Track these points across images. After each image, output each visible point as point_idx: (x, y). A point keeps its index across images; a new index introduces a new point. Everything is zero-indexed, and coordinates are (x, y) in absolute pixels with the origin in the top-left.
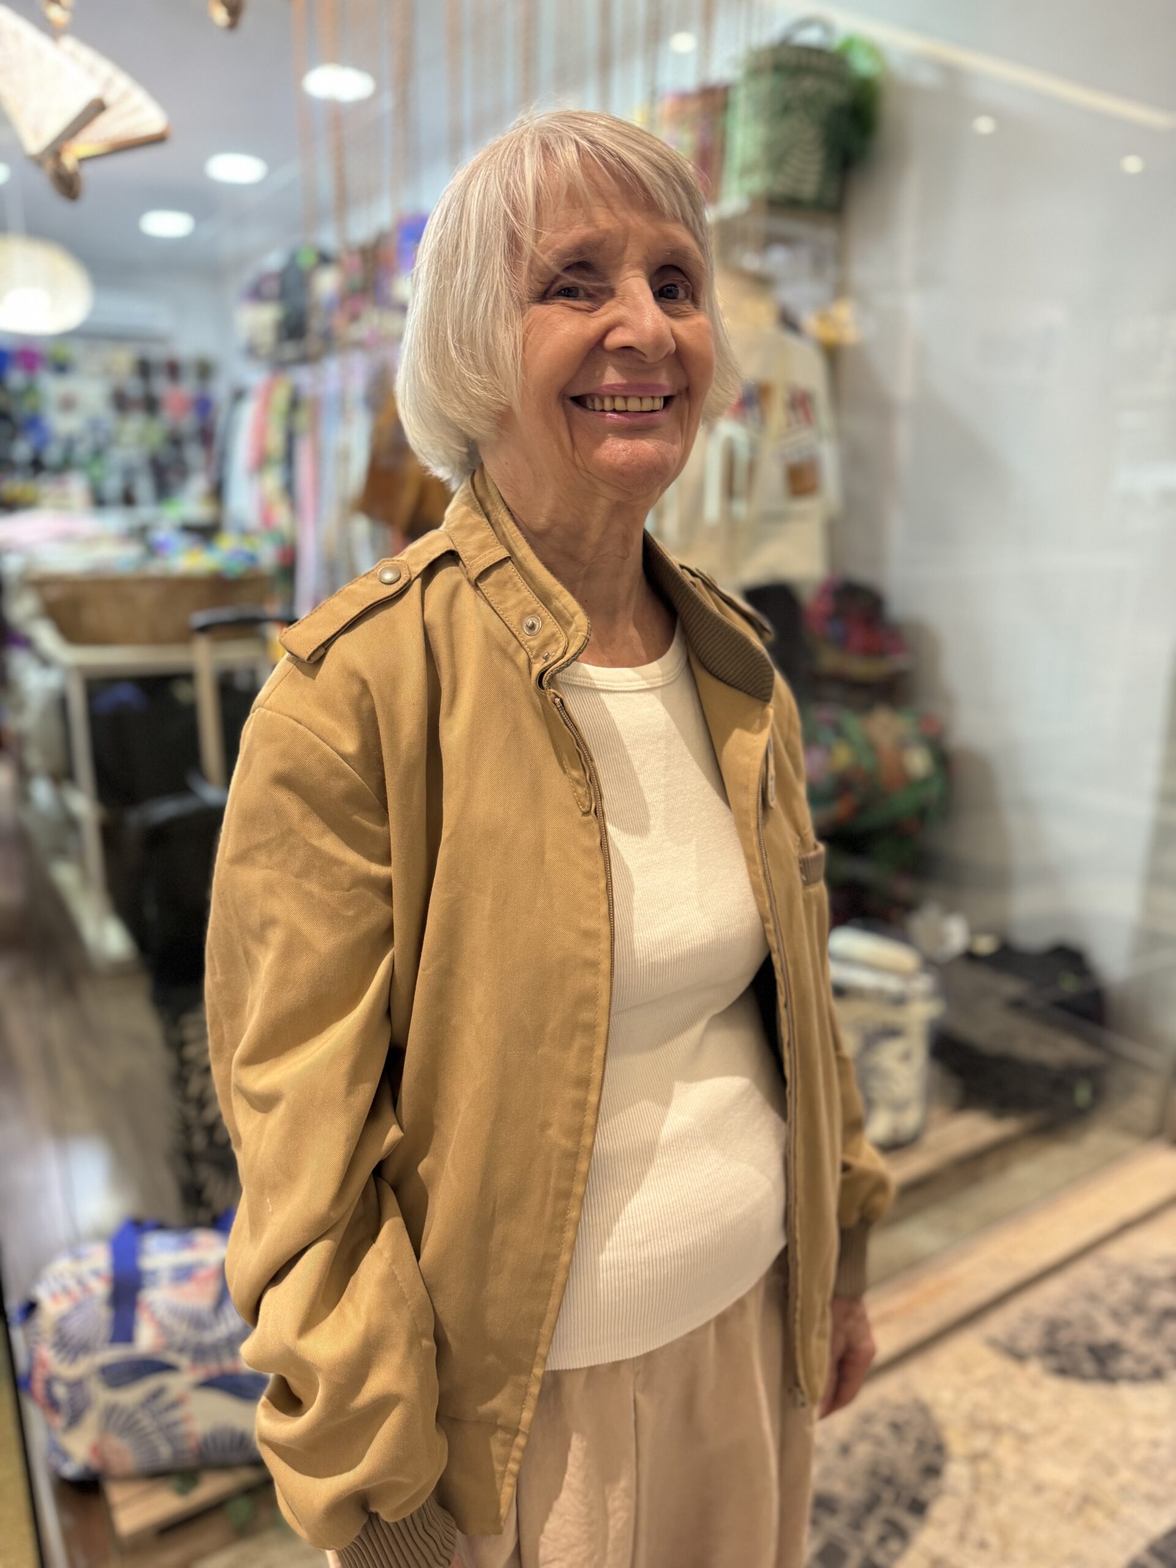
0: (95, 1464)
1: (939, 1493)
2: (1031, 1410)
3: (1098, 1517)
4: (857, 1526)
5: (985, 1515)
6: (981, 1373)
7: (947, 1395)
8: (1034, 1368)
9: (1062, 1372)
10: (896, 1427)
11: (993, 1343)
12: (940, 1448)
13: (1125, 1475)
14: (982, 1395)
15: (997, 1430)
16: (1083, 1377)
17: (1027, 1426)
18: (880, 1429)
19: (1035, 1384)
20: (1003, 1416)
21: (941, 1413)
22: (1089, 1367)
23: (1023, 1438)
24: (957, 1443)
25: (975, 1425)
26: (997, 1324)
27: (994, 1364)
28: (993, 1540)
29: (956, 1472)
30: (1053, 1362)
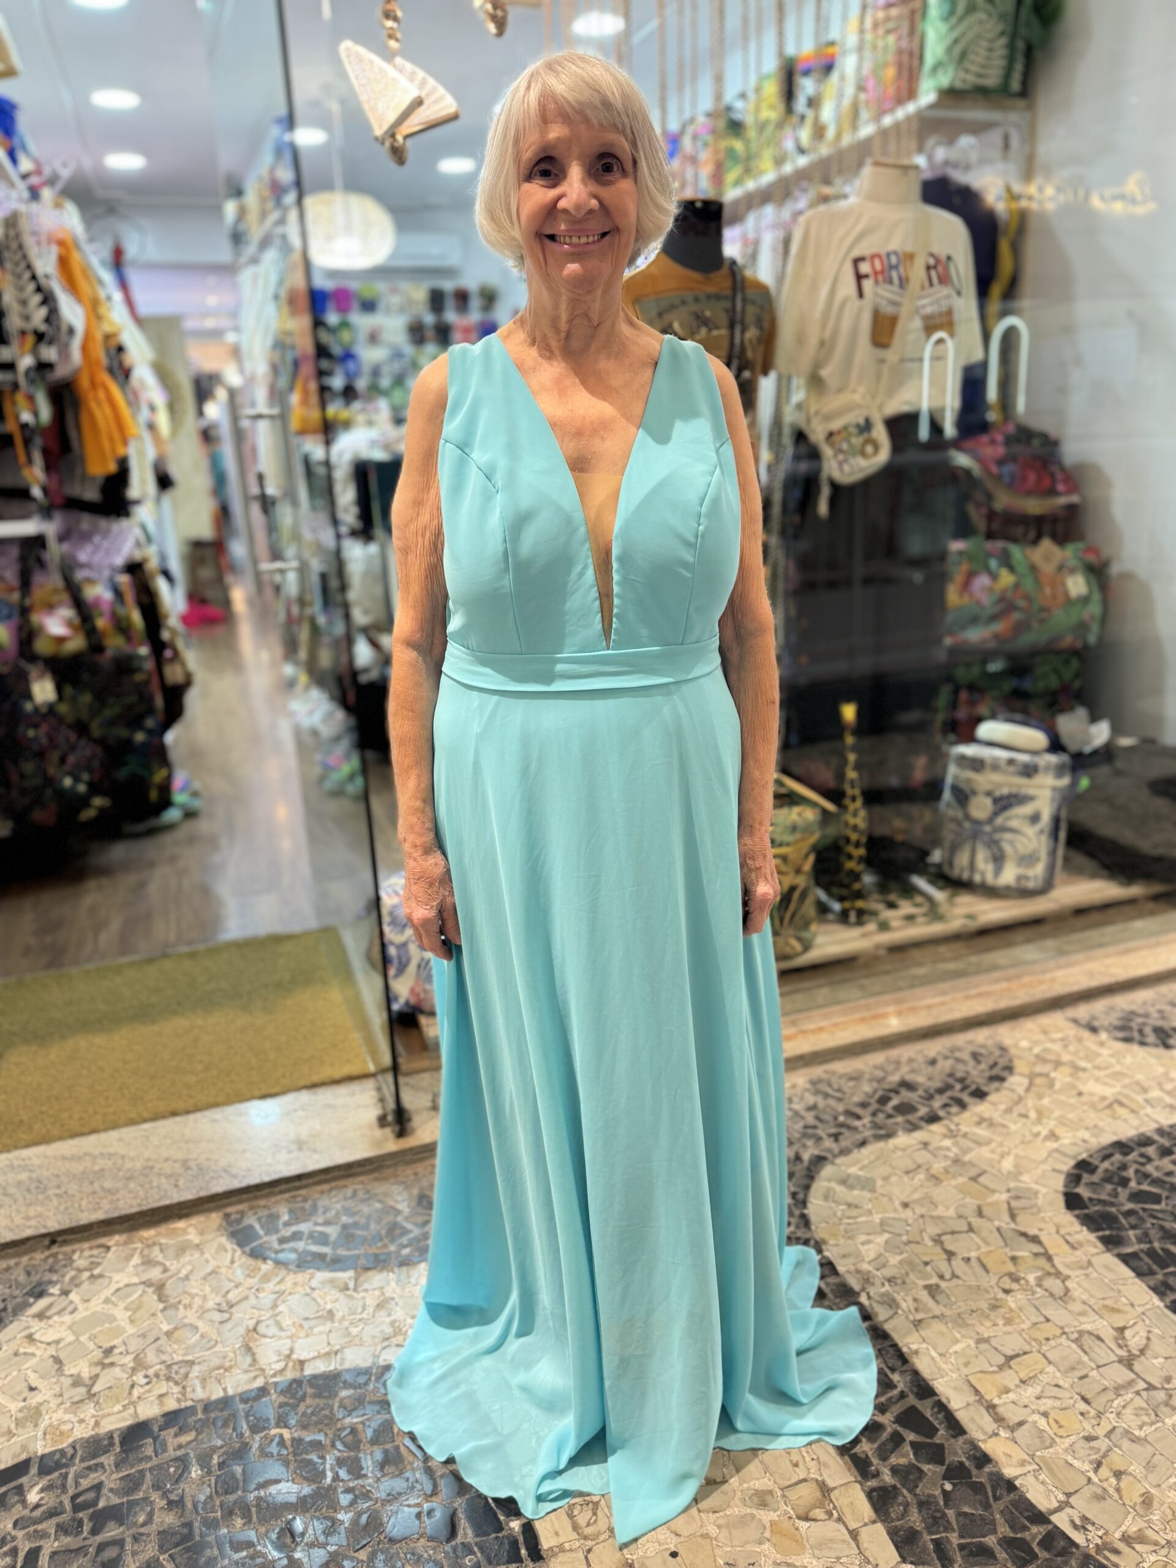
0: (413, 1001)
1: (998, 1090)
2: (1091, 1056)
3: (1121, 1111)
4: (930, 1097)
5: (1030, 1103)
6: (1058, 1035)
7: (1024, 1044)
8: (1104, 1036)
9: (1127, 1040)
10: (976, 1056)
11: (1075, 1021)
12: (1009, 1069)
13: (1155, 1093)
14: (1057, 1047)
15: (1058, 1064)
16: (1143, 1044)
17: (1083, 1064)
18: (966, 1056)
19: (1102, 1044)
20: (1065, 1058)
21: (1013, 1051)
22: (1151, 1038)
23: (1076, 1069)
24: (1020, 1066)
25: (1041, 1059)
26: (1082, 1011)
27: (1071, 1031)
28: (1033, 1115)
29: (1017, 1082)
30: (1120, 1035)
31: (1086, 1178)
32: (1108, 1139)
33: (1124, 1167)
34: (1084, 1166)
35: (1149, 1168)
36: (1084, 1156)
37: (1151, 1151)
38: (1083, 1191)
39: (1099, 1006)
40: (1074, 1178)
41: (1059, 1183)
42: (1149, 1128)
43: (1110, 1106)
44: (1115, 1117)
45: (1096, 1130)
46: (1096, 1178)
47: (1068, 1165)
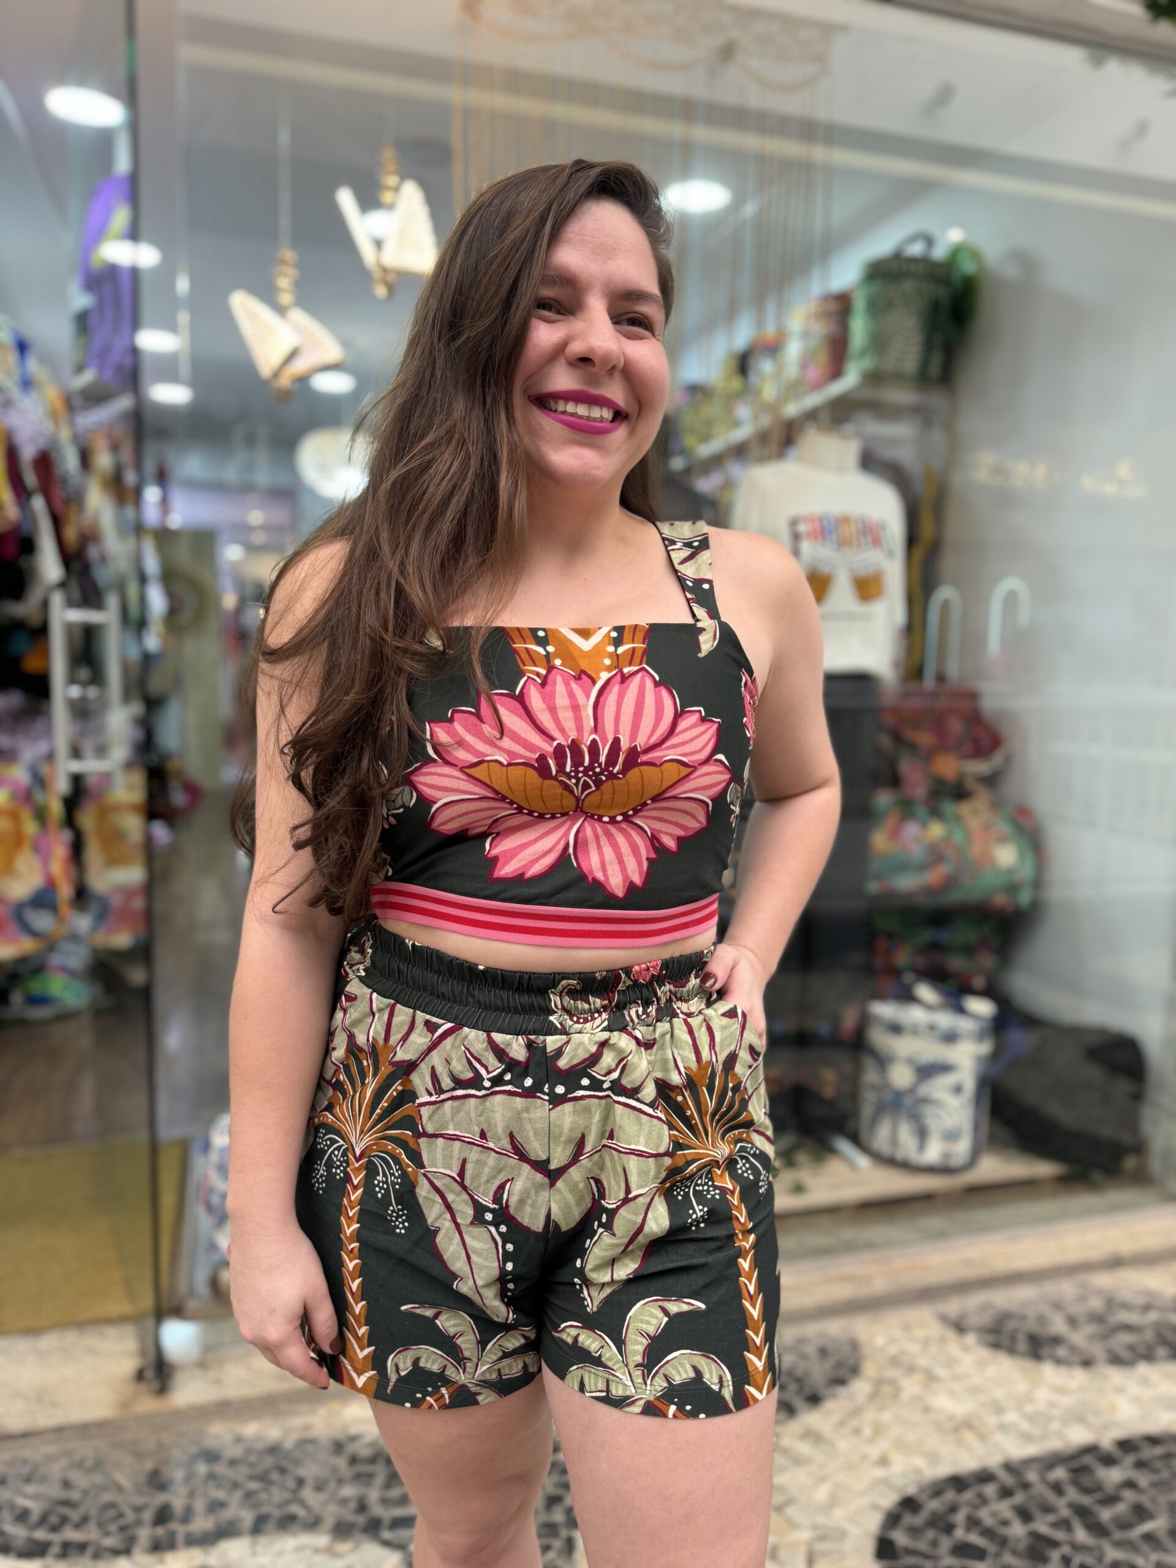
1: (838, 1395)
2: (951, 1364)
6: (920, 1333)
7: (881, 1341)
10: (823, 1352)
11: (944, 1319)
12: (855, 1370)
15: (912, 1370)
19: (966, 1349)
20: (923, 1362)
22: (1022, 1345)
23: (931, 1378)
24: (870, 1369)
25: (894, 1362)
26: (953, 1306)
27: (936, 1330)
29: (860, 1388)
30: (990, 1338)
31: (908, 1519)
32: (944, 1470)
33: (953, 1509)
34: (909, 1504)
35: (984, 1515)
36: (911, 1490)
37: (990, 1490)
38: (900, 1538)
39: (973, 1302)
40: (892, 1519)
41: (873, 1523)
42: (993, 1461)
43: (957, 1429)
44: (960, 1442)
45: (933, 1458)
46: (918, 1520)
47: (889, 1500)
